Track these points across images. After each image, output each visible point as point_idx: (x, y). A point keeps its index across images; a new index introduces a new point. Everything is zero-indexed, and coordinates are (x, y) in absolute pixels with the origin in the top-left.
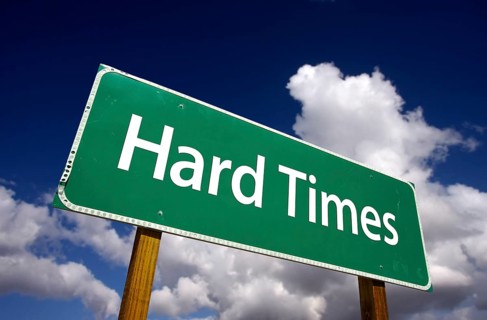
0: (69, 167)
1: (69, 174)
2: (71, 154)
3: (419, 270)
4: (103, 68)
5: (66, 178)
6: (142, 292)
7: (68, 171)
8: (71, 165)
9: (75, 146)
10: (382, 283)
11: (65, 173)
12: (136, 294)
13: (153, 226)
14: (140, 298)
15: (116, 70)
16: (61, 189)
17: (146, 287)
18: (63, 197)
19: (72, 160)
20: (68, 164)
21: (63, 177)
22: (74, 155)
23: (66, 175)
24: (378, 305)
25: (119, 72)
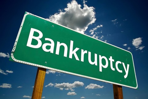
0: (15, 47)
1: (15, 49)
2: (15, 42)
3: (134, 82)
4: (27, 13)
5: (14, 51)
6: (39, 90)
7: (14, 48)
8: (16, 46)
9: (17, 40)
10: (121, 87)
11: (13, 49)
12: (37, 90)
13: (43, 67)
14: (39, 91)
15: (31, 14)
16: (12, 54)
17: (41, 88)
18: (13, 57)
19: (16, 44)
20: (14, 46)
21: (13, 50)
22: (17, 43)
23: (14, 50)
24: (120, 94)
25: (32, 14)
